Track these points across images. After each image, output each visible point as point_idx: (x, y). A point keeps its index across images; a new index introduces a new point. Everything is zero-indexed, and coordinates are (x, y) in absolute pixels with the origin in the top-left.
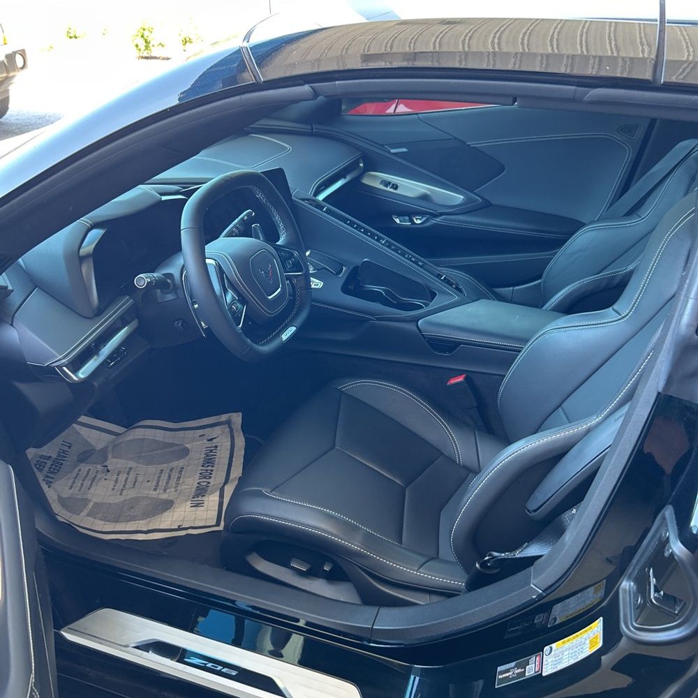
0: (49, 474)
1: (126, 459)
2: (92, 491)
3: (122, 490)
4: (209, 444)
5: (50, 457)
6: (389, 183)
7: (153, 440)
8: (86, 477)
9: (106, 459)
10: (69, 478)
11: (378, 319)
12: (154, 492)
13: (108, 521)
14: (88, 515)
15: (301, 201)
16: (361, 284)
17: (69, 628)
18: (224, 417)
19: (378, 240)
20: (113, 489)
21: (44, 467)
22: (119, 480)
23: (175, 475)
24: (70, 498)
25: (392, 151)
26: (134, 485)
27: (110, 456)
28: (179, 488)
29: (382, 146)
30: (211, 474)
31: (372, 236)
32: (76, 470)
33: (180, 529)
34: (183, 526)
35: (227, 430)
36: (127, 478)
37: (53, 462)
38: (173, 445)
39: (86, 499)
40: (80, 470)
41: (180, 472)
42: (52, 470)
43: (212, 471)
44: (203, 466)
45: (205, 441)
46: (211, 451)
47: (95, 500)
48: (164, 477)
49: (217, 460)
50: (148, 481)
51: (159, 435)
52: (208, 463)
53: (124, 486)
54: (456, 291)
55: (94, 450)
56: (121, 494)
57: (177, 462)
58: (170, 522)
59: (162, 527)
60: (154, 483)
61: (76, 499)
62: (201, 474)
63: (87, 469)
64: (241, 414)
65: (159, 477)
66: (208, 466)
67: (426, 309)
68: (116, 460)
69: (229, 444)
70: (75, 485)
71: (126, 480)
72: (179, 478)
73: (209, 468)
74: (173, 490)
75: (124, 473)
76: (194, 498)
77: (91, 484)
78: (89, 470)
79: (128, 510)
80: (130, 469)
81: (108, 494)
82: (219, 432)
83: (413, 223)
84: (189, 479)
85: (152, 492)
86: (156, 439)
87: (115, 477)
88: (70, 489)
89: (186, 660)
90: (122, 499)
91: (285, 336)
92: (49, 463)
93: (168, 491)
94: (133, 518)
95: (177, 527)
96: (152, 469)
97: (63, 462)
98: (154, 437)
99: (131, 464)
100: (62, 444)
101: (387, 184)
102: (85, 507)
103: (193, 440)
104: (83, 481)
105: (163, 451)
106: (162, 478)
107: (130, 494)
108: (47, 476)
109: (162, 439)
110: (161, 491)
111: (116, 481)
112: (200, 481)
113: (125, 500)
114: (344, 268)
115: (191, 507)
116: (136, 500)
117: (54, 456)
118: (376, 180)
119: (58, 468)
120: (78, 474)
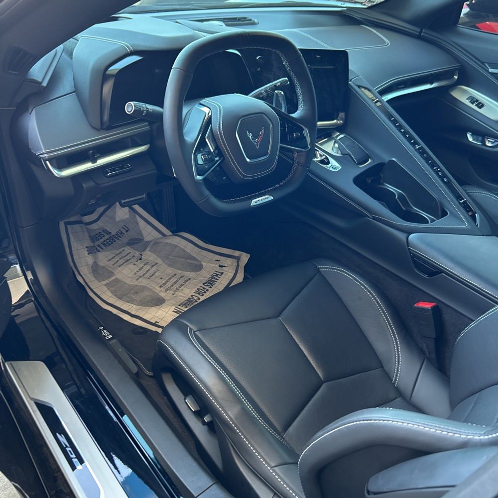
0: (101, 245)
1: (157, 255)
2: (120, 269)
3: (141, 277)
4: (219, 269)
5: (110, 233)
6: (477, 101)
7: (183, 249)
8: (124, 257)
9: (144, 250)
10: (112, 254)
11: (374, 218)
12: (159, 289)
13: (115, 295)
14: (106, 285)
15: (357, 88)
16: (381, 181)
17: (11, 364)
18: (237, 253)
19: (414, 144)
20: (135, 274)
21: (101, 239)
22: (144, 268)
23: (181, 282)
24: (103, 267)
25: (491, 70)
26: (150, 277)
27: (148, 249)
28: (177, 293)
29: (483, 63)
30: (205, 293)
31: (410, 139)
32: (122, 249)
33: (155, 324)
34: (158, 324)
35: (235, 264)
36: (149, 270)
37: (110, 237)
38: (194, 259)
39: (113, 273)
40: (124, 250)
41: (186, 281)
42: (105, 242)
43: (207, 290)
44: (204, 284)
45: (217, 266)
46: (217, 275)
47: (118, 276)
48: (174, 280)
49: (217, 284)
50: (161, 278)
51: (189, 248)
52: (209, 283)
53: (144, 275)
54: (470, 219)
55: (143, 240)
56: (137, 280)
57: (189, 273)
58: (152, 316)
59: (146, 317)
60: (164, 282)
61: (107, 269)
62: (198, 289)
63: (129, 251)
64: (249, 256)
65: (170, 279)
66: (207, 286)
67: (429, 225)
68: (150, 253)
69: (232, 275)
70: (113, 260)
71: (147, 271)
72: (182, 285)
73: (207, 288)
74: (172, 292)
75: (150, 265)
76: (179, 305)
77: (124, 263)
78: (130, 253)
79: (133, 293)
80: (156, 264)
81: (130, 275)
82: (229, 263)
83: (484, 144)
84: (187, 290)
85: (157, 288)
86: (185, 249)
87: (141, 266)
88: (108, 261)
89: (58, 434)
90: (136, 283)
91: (254, 202)
92: (107, 237)
93: (168, 292)
94: (131, 301)
95: (154, 322)
96: (170, 271)
97: (116, 239)
98: (185, 247)
99: (159, 261)
100: (123, 227)
101: (473, 100)
102: (109, 278)
103: (210, 261)
104: (120, 259)
105: (185, 260)
106: (171, 280)
107: (143, 282)
108: (99, 246)
109: (189, 251)
110: (164, 290)
111: (141, 269)
112: (195, 294)
113: (136, 285)
114: (370, 161)
115: (173, 311)
116: (144, 288)
117: (113, 233)
118: (464, 95)
119: (110, 243)
120: (121, 253)
